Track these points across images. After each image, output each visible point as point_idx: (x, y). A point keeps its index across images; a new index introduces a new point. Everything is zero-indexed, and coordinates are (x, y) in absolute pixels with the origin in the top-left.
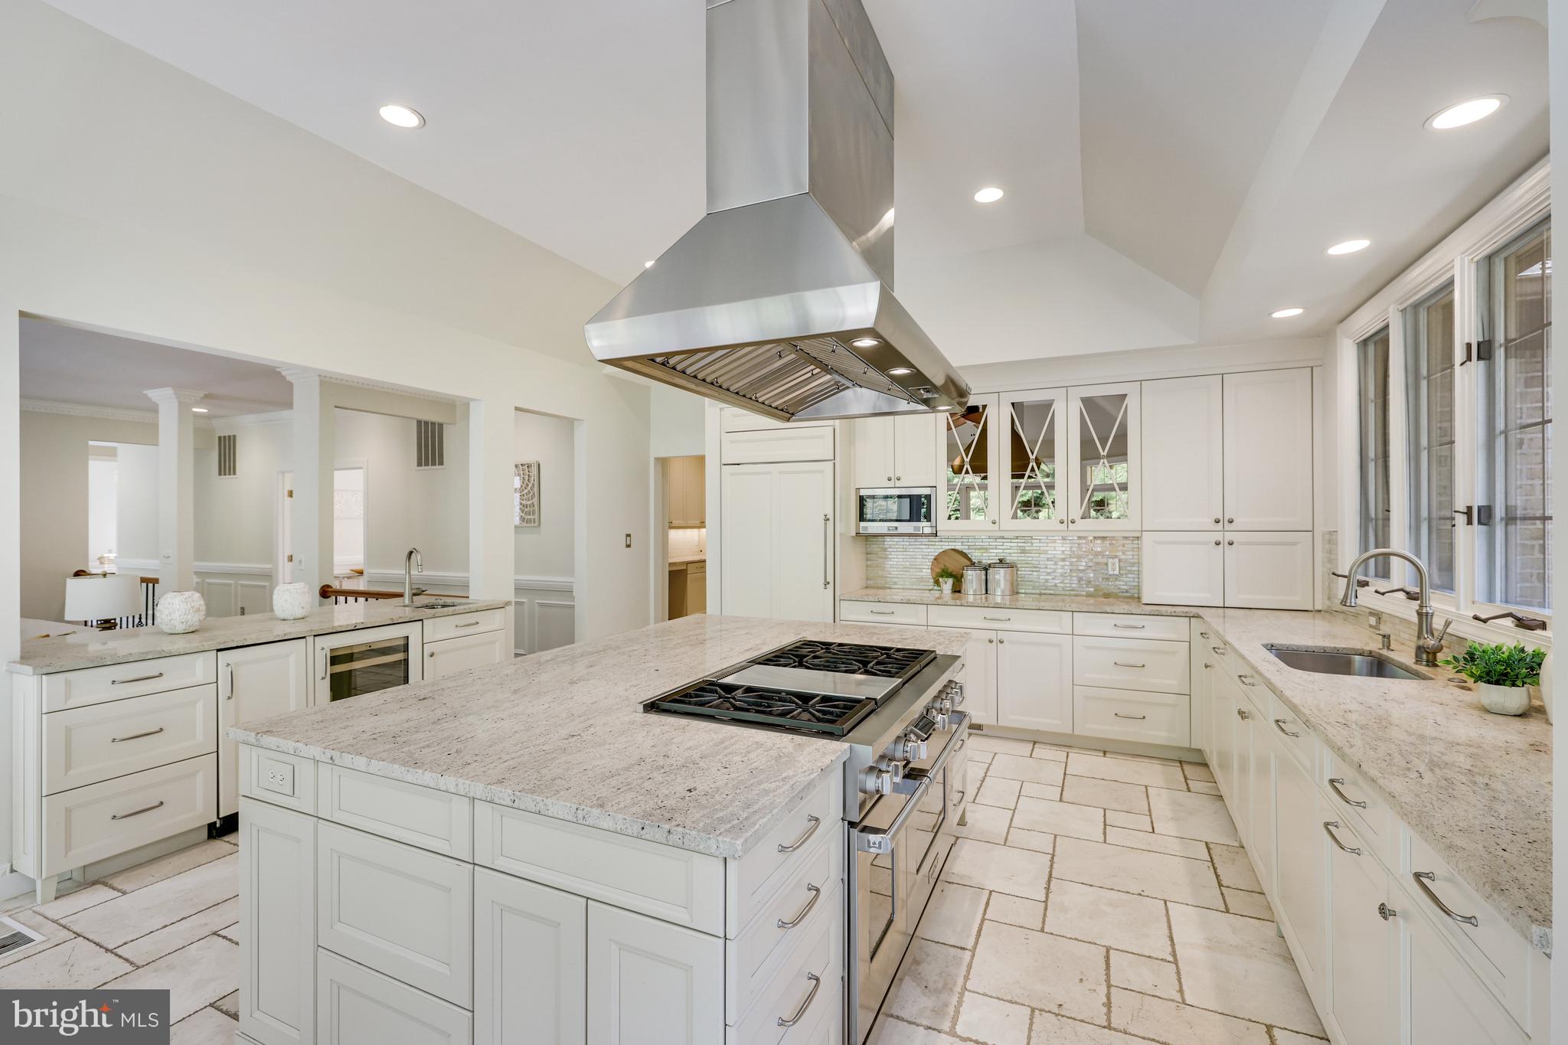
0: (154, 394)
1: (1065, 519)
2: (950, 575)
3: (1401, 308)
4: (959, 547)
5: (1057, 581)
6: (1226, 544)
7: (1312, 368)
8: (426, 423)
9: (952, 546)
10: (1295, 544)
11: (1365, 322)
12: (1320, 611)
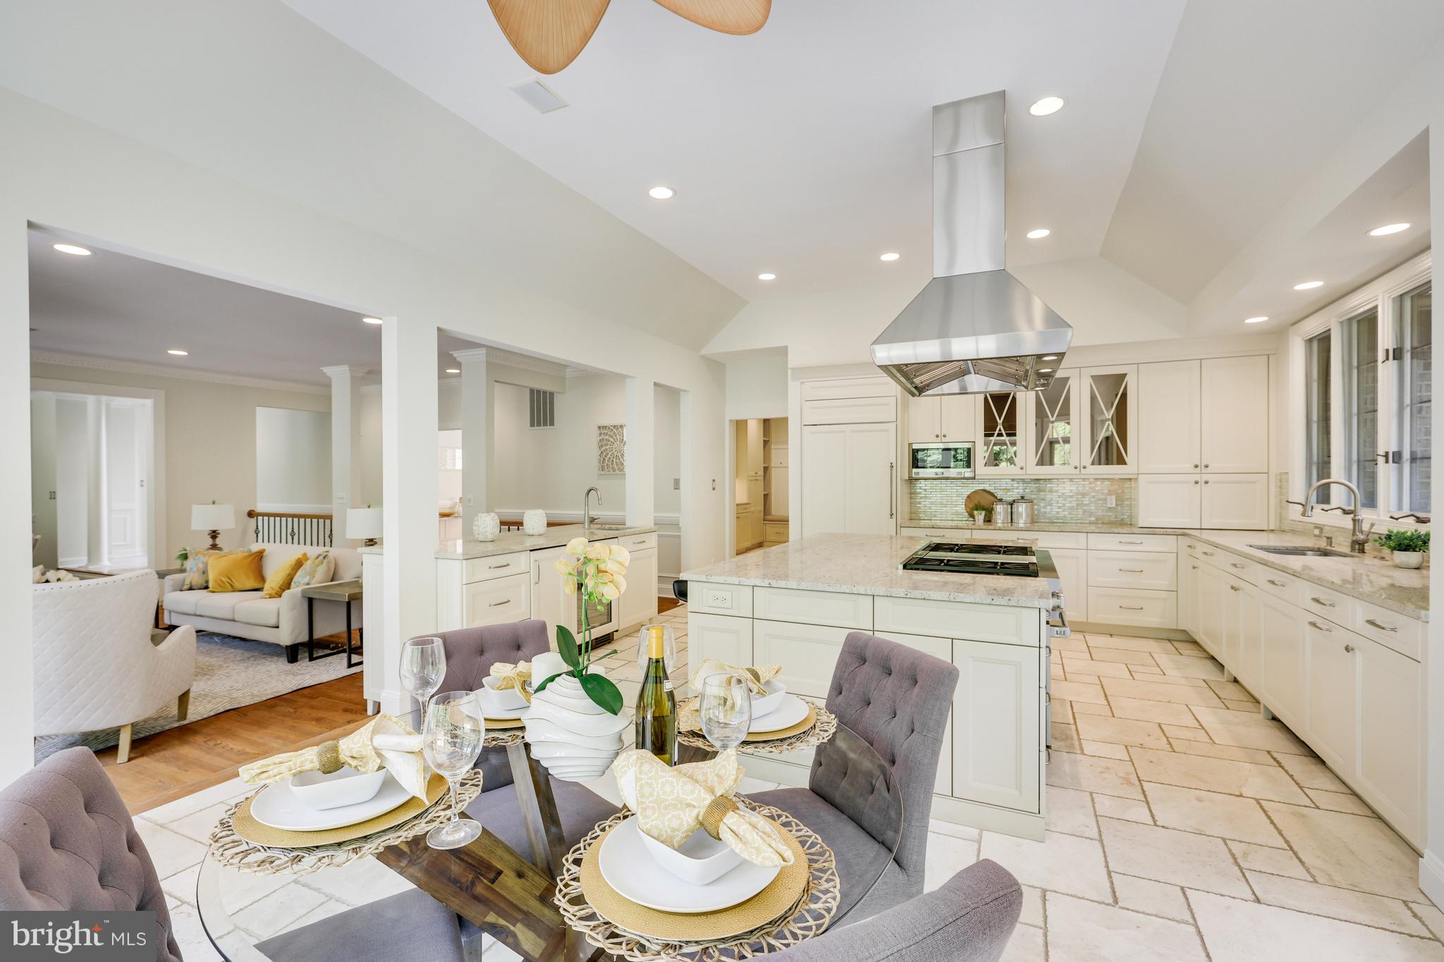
0: (329, 371)
1: (1078, 465)
2: (983, 509)
3: (1340, 321)
4: (988, 488)
5: (1066, 513)
6: (1203, 483)
7: (1268, 355)
8: (539, 392)
9: (981, 487)
10: (1254, 482)
11: (1314, 326)
12: (1273, 530)
